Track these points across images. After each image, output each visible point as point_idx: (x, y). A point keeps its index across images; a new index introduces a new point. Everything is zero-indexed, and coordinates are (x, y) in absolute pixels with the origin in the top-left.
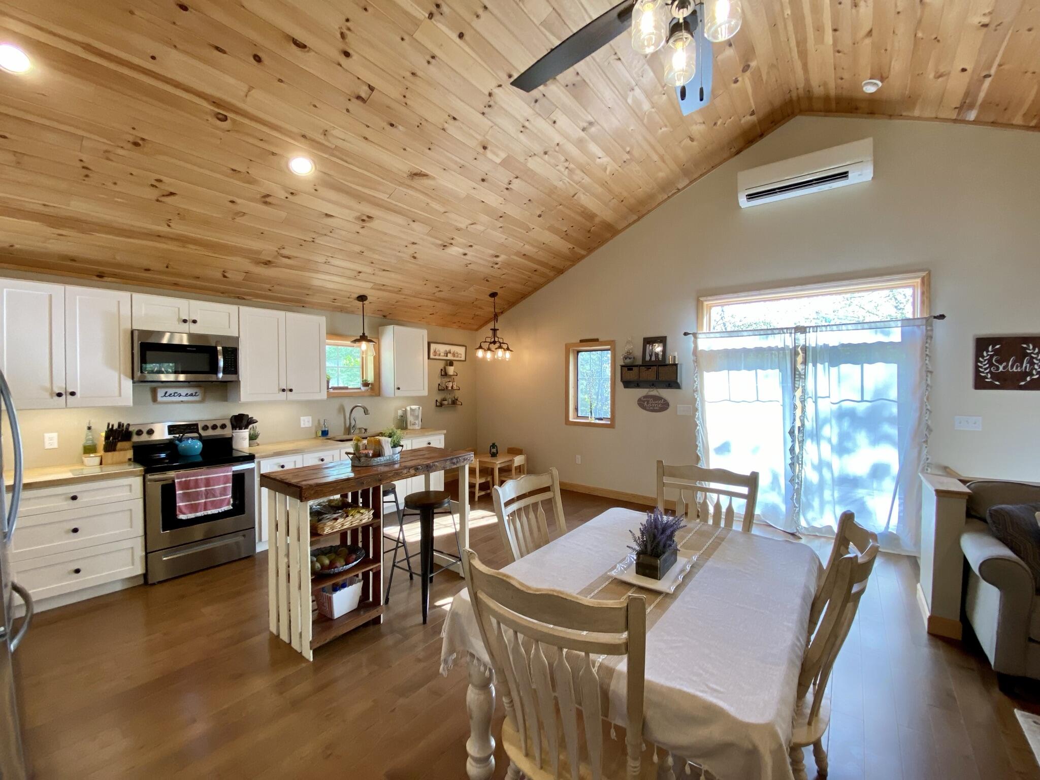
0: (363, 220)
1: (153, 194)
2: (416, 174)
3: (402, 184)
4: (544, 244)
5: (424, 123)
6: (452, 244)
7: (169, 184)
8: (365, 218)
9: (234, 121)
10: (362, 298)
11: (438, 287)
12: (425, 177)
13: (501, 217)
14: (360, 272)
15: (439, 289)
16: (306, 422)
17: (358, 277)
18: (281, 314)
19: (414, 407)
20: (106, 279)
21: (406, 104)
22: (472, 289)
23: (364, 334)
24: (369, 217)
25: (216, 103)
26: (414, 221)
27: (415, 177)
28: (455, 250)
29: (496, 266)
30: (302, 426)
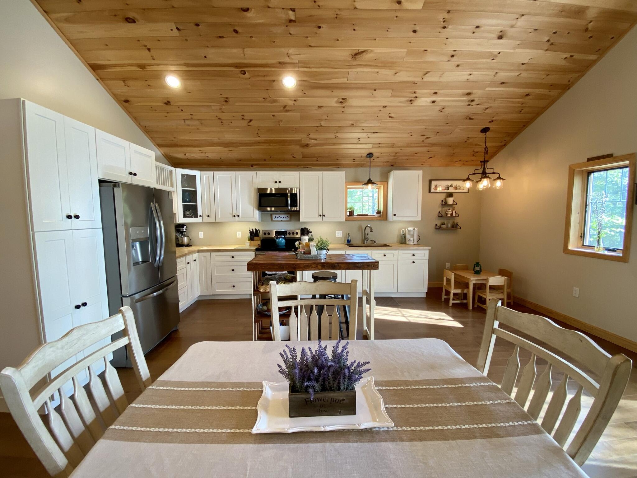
0: (341, 102)
1: (245, 123)
2: (356, 54)
3: (351, 66)
4: (523, 64)
5: (339, 13)
6: (416, 97)
7: (248, 116)
8: (341, 100)
9: (248, 71)
10: (370, 155)
11: (424, 135)
12: (364, 54)
13: (452, 56)
14: (359, 138)
15: (426, 137)
16: (339, 234)
17: (360, 142)
18: (319, 173)
19: (409, 228)
20: (254, 167)
21: (319, 6)
22: (457, 130)
23: (370, 179)
24: (343, 99)
25: (237, 66)
26: (375, 90)
27: (357, 56)
28: (424, 101)
29: (473, 103)
30: (337, 236)
